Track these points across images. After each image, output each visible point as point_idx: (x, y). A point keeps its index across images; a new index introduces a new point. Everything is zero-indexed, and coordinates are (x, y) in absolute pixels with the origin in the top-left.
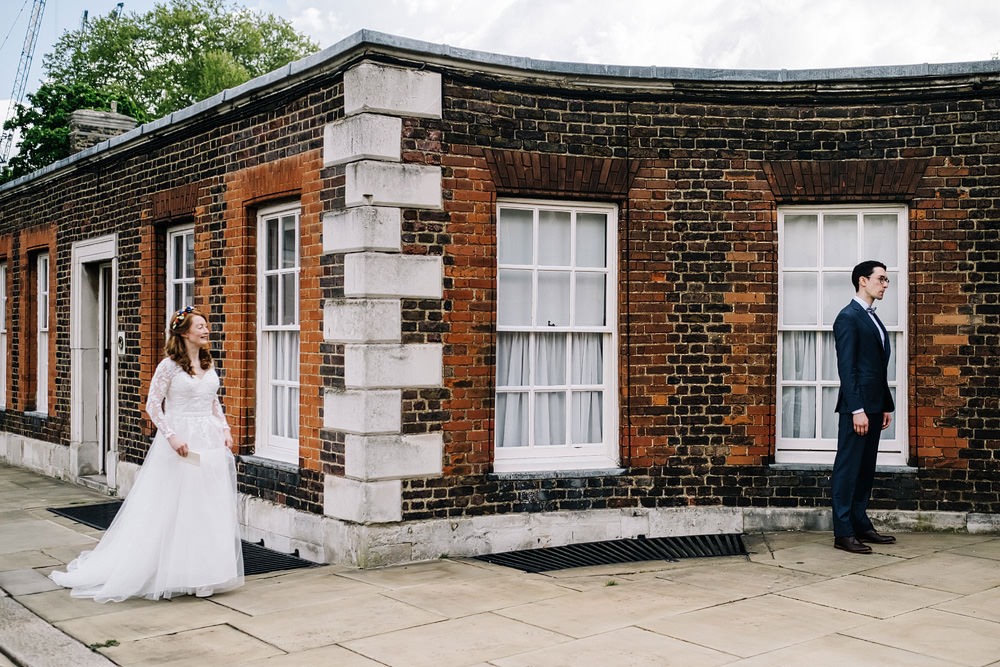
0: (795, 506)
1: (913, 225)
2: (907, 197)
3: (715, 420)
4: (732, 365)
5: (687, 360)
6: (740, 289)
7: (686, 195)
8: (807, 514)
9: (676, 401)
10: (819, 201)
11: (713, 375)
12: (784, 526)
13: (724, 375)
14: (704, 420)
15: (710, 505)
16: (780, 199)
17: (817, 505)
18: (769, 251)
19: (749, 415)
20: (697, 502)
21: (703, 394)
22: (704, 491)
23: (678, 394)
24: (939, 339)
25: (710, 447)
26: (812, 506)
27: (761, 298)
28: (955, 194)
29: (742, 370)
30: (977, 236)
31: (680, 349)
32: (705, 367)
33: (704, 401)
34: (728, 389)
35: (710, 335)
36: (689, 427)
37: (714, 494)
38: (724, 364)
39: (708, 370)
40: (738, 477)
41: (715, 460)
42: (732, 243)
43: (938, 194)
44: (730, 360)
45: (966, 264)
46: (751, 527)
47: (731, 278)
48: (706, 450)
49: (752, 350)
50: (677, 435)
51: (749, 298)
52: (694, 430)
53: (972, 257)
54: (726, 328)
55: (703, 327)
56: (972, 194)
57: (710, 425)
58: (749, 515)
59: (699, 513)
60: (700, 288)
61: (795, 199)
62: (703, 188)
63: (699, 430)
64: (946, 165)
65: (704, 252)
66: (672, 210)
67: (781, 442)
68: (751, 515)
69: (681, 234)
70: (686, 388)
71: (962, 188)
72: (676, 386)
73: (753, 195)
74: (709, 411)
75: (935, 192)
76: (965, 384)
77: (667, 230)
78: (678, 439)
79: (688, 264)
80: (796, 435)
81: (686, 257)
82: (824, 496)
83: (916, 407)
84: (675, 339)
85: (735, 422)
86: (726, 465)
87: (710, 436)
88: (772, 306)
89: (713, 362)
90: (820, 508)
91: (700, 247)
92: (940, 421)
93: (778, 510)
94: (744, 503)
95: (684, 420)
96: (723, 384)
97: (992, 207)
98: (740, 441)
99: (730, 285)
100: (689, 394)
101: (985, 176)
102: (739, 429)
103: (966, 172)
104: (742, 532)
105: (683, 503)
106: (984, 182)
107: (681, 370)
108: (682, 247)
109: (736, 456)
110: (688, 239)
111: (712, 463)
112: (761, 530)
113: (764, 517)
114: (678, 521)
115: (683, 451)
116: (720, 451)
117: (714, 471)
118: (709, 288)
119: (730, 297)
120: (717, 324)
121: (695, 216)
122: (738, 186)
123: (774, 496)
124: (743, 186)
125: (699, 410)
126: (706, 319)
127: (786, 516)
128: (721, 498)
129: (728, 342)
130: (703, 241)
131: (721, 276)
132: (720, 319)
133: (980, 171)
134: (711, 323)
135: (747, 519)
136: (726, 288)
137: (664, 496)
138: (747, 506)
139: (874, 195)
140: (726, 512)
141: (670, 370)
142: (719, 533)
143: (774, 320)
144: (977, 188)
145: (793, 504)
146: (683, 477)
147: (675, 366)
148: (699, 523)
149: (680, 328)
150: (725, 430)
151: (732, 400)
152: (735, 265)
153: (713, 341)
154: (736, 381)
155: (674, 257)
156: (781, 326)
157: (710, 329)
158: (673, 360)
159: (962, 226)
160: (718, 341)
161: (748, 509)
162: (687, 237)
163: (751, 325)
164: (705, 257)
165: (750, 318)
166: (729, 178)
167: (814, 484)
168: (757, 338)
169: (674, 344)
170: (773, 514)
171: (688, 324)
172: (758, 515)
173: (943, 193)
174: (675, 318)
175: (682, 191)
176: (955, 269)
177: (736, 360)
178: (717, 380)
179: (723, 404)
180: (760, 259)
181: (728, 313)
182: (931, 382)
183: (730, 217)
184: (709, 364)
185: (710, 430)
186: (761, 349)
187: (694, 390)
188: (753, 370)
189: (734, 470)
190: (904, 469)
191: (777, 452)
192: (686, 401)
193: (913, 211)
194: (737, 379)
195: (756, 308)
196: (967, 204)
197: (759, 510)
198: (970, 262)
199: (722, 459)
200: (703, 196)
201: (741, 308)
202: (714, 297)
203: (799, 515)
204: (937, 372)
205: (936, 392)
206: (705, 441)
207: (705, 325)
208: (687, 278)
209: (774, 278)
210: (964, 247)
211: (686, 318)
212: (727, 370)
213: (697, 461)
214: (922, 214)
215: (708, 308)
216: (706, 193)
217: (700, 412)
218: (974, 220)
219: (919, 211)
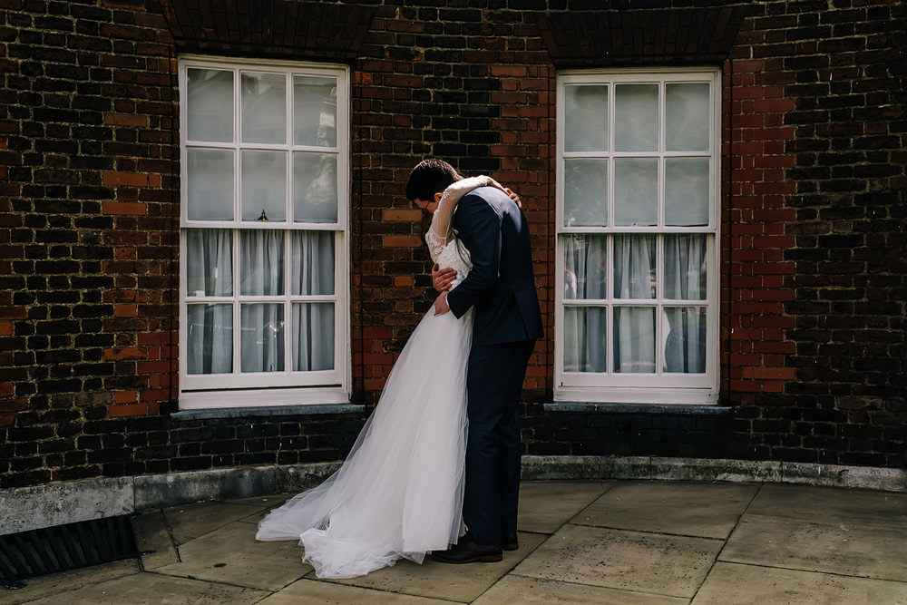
0: (207, 467)
1: (356, 93)
2: (350, 55)
3: (89, 355)
4: (115, 276)
5: (44, 267)
6: (125, 166)
7: (39, 22)
8: (223, 477)
9: (28, 330)
10: (235, 52)
11: (86, 291)
12: (193, 495)
13: (103, 290)
14: (73, 356)
15: (84, 477)
16: (182, 43)
17: (236, 464)
18: (167, 115)
19: (140, 346)
20: (64, 476)
21: (71, 317)
22: (75, 458)
23: (30, 318)
24: (389, 240)
25: (83, 395)
26: (230, 465)
27: (157, 180)
28: (409, 56)
29: (131, 282)
30: (435, 110)
31: (33, 252)
32: (73, 278)
33: (73, 327)
34: (109, 310)
35: (81, 232)
36: (50, 366)
37: (90, 462)
38: (102, 274)
39: (78, 283)
40: (125, 435)
41: (90, 412)
42: (113, 99)
43: (387, 54)
44: (111, 268)
45: (421, 145)
46: (145, 503)
47: (111, 149)
48: (77, 400)
49: (144, 253)
50: (31, 380)
51: (139, 179)
52: (56, 371)
53: (429, 136)
54: (105, 223)
55: (69, 220)
56: (429, 56)
57: (83, 362)
58: (142, 487)
59: (67, 491)
60: (63, 162)
61: (203, 45)
62: (66, 15)
63: (66, 371)
64: (397, 18)
65: (70, 109)
66: (17, 42)
67: (186, 380)
68: (146, 486)
69: (32, 80)
70: (44, 310)
71: (417, 48)
72: (28, 307)
73: (143, 33)
74: (80, 342)
75: (383, 50)
76: (420, 297)
77: (10, 71)
78: (32, 385)
79: (44, 125)
80: (208, 369)
81: (41, 115)
82: (246, 451)
83: (362, 328)
84: (26, 236)
85: (120, 357)
86: (107, 419)
87: (83, 379)
88: (172, 192)
89: (85, 271)
90: (240, 468)
91: (64, 101)
92: (391, 344)
93: (183, 475)
94: (135, 470)
95: (42, 358)
96: (102, 303)
97: (451, 75)
98: (129, 383)
99: (111, 161)
100: (49, 319)
101: (443, 35)
102: (126, 366)
103: (420, 29)
104: (132, 510)
105: (43, 478)
106: (442, 43)
107: (34, 283)
108: (34, 99)
109: (122, 403)
110: (43, 88)
111: (86, 416)
112: (161, 505)
113: (164, 486)
114: (34, 507)
115: (39, 402)
116: (98, 399)
117: (88, 428)
118: (77, 162)
119: (111, 178)
120: (92, 216)
121: (53, 55)
122: (121, 18)
123: (178, 456)
124: (127, 18)
125: (66, 342)
126: (74, 208)
127: (196, 482)
128: (100, 466)
129: (107, 241)
130: (67, 93)
131: (96, 146)
132: (96, 208)
133: (438, 29)
134: (81, 215)
135: (140, 492)
136: (105, 164)
137: (10, 472)
138: (140, 474)
139: (309, 49)
140: (108, 485)
141: (17, 283)
142: (99, 516)
143: (176, 211)
144: (434, 49)
145: (205, 465)
146: (42, 441)
147: (25, 277)
148: (66, 507)
149: (32, 221)
150: (106, 369)
151: (116, 324)
152: (117, 131)
153: (85, 240)
154: (120, 298)
155: (19, 113)
156: (185, 222)
157: (80, 223)
158: (21, 268)
159: (418, 96)
160: (94, 240)
161: (140, 478)
162: (42, 85)
163: (142, 219)
164: (72, 117)
165: (141, 208)
166: (107, 4)
167: (232, 436)
168: (151, 237)
169: (24, 245)
170: (177, 481)
171: (46, 215)
172: (156, 484)
173: (394, 52)
174: (26, 206)
175: (33, 16)
176: (408, 151)
177: (122, 268)
178: (93, 297)
179: (102, 332)
180: (154, 124)
181: (108, 201)
182: (380, 295)
183: (108, 61)
184: (80, 274)
185: (82, 370)
186: (155, 253)
187: (56, 312)
188: (144, 282)
189: (119, 425)
190: (348, 407)
191: (181, 396)
192: (44, 328)
193: (358, 73)
194: (123, 294)
195: (148, 195)
196: (422, 69)
197: (157, 478)
198: (426, 143)
199: (102, 411)
200: (67, 26)
201: (127, 194)
202: (86, 177)
203: (213, 478)
204: (386, 283)
205: (386, 307)
206: (75, 386)
207: (73, 217)
208: (42, 146)
209: (176, 154)
210: (419, 123)
211: (41, 206)
212: (107, 282)
213: (63, 416)
214: (368, 77)
215: (77, 192)
216: (71, 22)
217: (65, 345)
218: (431, 90)
219: (364, 74)
